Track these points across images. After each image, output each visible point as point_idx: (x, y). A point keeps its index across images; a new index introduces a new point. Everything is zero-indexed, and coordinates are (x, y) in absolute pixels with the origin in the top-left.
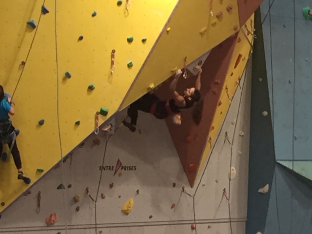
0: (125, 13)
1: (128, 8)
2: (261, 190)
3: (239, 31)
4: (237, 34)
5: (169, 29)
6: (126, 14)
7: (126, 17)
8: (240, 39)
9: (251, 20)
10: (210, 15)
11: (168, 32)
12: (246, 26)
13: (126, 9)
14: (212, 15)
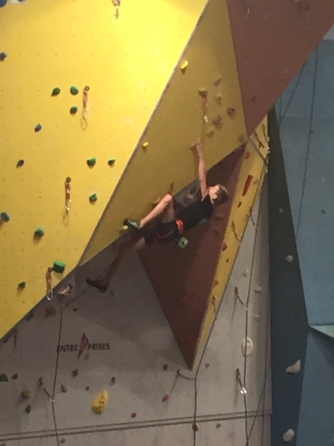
0: (82, 125)
1: (86, 117)
2: (289, 369)
3: (246, 142)
4: (243, 146)
5: (146, 144)
6: (84, 126)
7: (84, 129)
8: (248, 153)
9: (263, 126)
10: (205, 121)
11: (144, 148)
12: (256, 135)
13: (84, 118)
14: (207, 121)
